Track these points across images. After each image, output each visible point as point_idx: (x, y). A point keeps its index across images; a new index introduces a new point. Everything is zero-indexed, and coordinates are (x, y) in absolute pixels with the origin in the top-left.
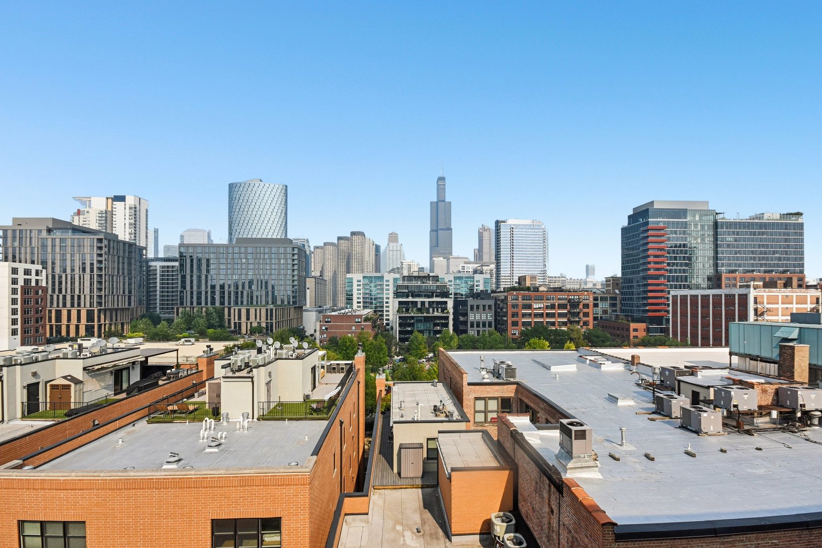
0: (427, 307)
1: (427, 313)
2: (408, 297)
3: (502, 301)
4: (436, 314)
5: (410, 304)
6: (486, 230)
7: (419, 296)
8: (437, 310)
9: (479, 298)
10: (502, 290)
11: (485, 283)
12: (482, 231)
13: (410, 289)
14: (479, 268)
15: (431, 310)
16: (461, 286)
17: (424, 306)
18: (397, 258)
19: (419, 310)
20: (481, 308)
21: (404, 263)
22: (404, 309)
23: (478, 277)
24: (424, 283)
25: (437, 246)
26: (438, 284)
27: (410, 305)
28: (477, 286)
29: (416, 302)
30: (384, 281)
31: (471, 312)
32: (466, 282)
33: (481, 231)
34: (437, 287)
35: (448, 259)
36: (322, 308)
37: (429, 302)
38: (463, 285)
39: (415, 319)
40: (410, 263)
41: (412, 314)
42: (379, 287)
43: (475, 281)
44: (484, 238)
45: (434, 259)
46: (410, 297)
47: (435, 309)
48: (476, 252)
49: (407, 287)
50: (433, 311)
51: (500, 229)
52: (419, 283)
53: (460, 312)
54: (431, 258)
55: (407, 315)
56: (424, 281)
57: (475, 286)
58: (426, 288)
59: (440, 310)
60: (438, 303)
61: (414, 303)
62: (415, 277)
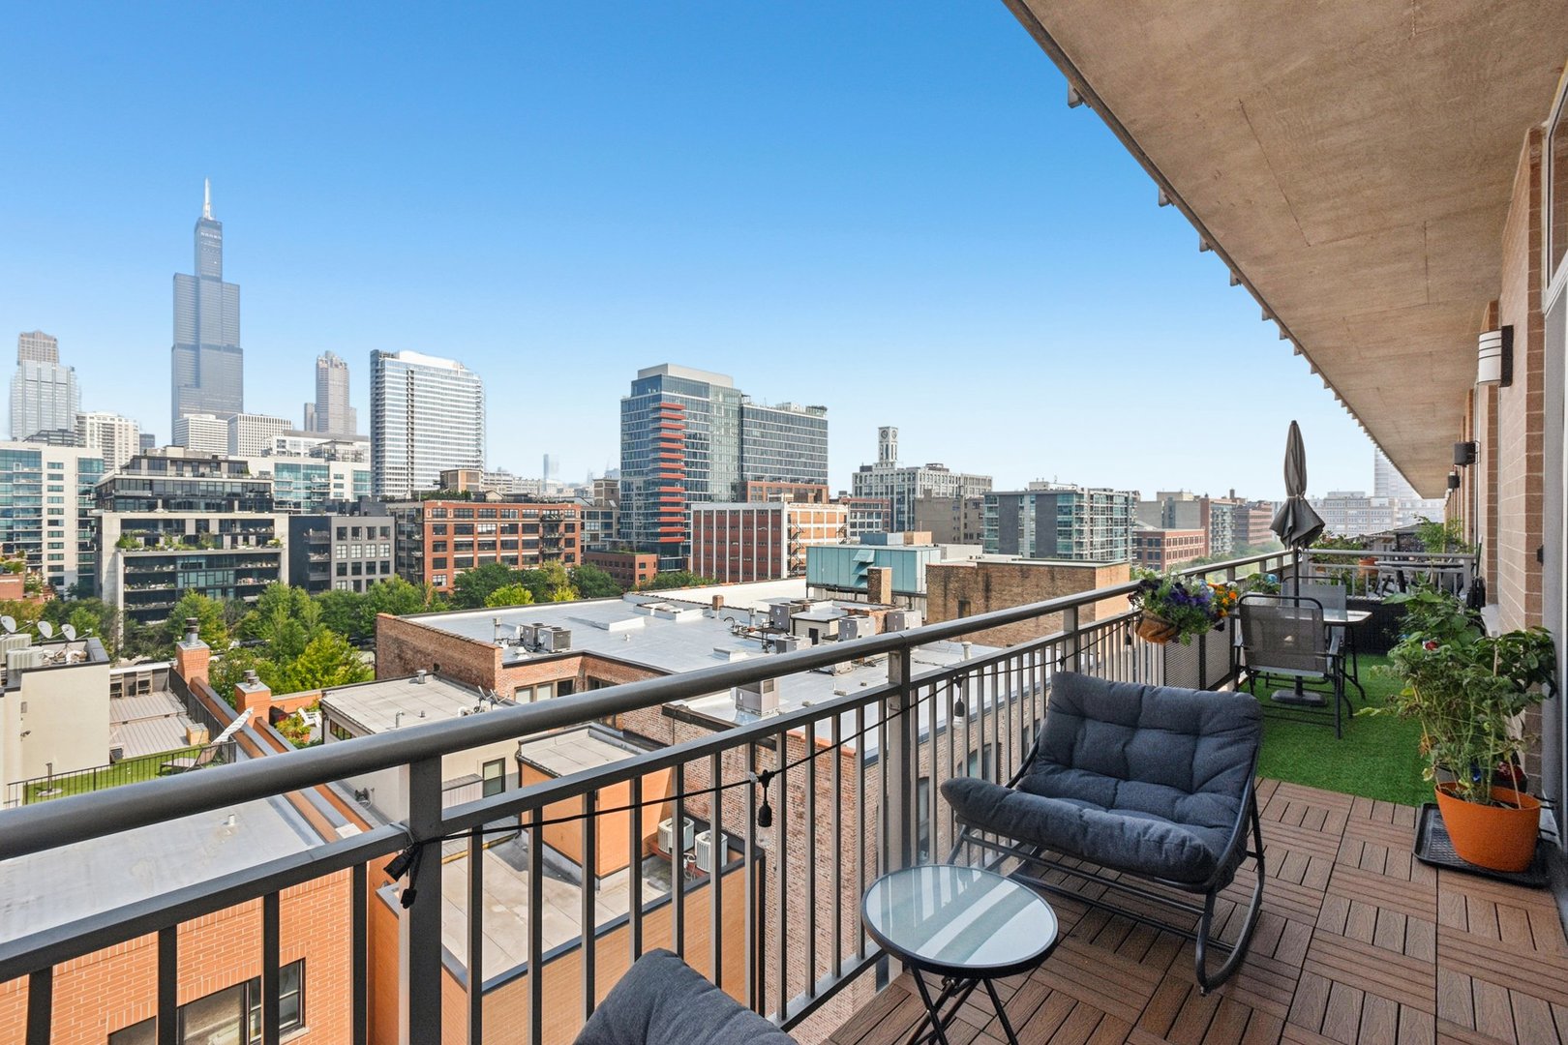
0: (217, 533)
1: (215, 548)
2: (152, 507)
3: (412, 519)
4: (242, 548)
5: (161, 525)
6: (336, 366)
7: (189, 506)
8: (246, 540)
9: (357, 513)
10: (409, 497)
11: (355, 480)
12: (325, 366)
13: (157, 489)
14: (328, 447)
15: (227, 540)
16: (293, 486)
17: (207, 530)
18: (54, 405)
19: (191, 541)
20: (364, 533)
21: (88, 421)
22: (141, 540)
23: (336, 467)
24: (203, 475)
25: (198, 385)
26: (247, 479)
27: (161, 531)
28: (336, 486)
29: (181, 523)
30: (44, 465)
31: (340, 542)
32: (307, 477)
33: (322, 365)
34: (244, 485)
35: (233, 421)
37: (221, 521)
38: (302, 483)
39: (180, 562)
40: (109, 421)
41: (170, 552)
42: (23, 481)
43: (332, 476)
44: (330, 382)
45: (186, 416)
46: (160, 510)
47: (240, 539)
48: (311, 410)
49: (151, 484)
50: (234, 541)
51: (383, 370)
52: (188, 475)
53: (311, 543)
54: (176, 414)
55: (151, 553)
56: (202, 470)
57: (332, 486)
58: (211, 489)
59: (253, 539)
60: (246, 523)
61: (175, 526)
62: (174, 461)
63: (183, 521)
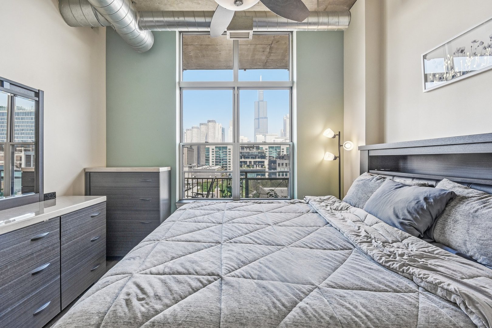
1: (253, 168)
2: (241, 158)
4: (258, 168)
5: (243, 162)
6: (288, 118)
7: (248, 158)
9: (283, 159)
11: (287, 150)
13: (243, 154)
14: (284, 141)
15: (255, 166)
16: (272, 152)
17: (251, 164)
19: (248, 166)
20: (285, 165)
23: (283, 147)
24: (251, 150)
25: (259, 128)
26: (259, 151)
27: (243, 164)
28: (282, 152)
29: (246, 162)
30: (228, 149)
31: (279, 167)
32: (276, 150)
33: (285, 119)
35: (265, 136)
36: (191, 165)
37: (254, 162)
38: (274, 151)
40: (242, 139)
41: (244, 169)
42: (225, 153)
43: (281, 149)
44: (287, 123)
45: (257, 136)
46: (243, 159)
47: (258, 166)
48: (282, 131)
49: (241, 153)
52: (248, 151)
53: (272, 167)
54: (255, 135)
56: (251, 149)
57: (281, 152)
58: (252, 153)
59: (260, 166)
60: (259, 162)
61: (245, 162)
62: (246, 147)
63: (247, 161)
